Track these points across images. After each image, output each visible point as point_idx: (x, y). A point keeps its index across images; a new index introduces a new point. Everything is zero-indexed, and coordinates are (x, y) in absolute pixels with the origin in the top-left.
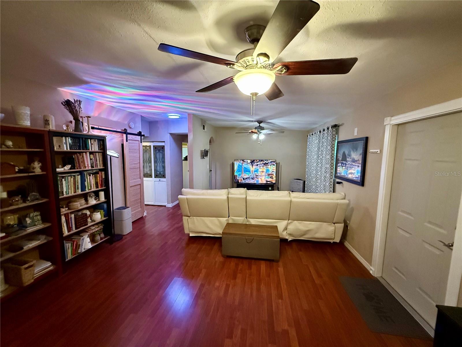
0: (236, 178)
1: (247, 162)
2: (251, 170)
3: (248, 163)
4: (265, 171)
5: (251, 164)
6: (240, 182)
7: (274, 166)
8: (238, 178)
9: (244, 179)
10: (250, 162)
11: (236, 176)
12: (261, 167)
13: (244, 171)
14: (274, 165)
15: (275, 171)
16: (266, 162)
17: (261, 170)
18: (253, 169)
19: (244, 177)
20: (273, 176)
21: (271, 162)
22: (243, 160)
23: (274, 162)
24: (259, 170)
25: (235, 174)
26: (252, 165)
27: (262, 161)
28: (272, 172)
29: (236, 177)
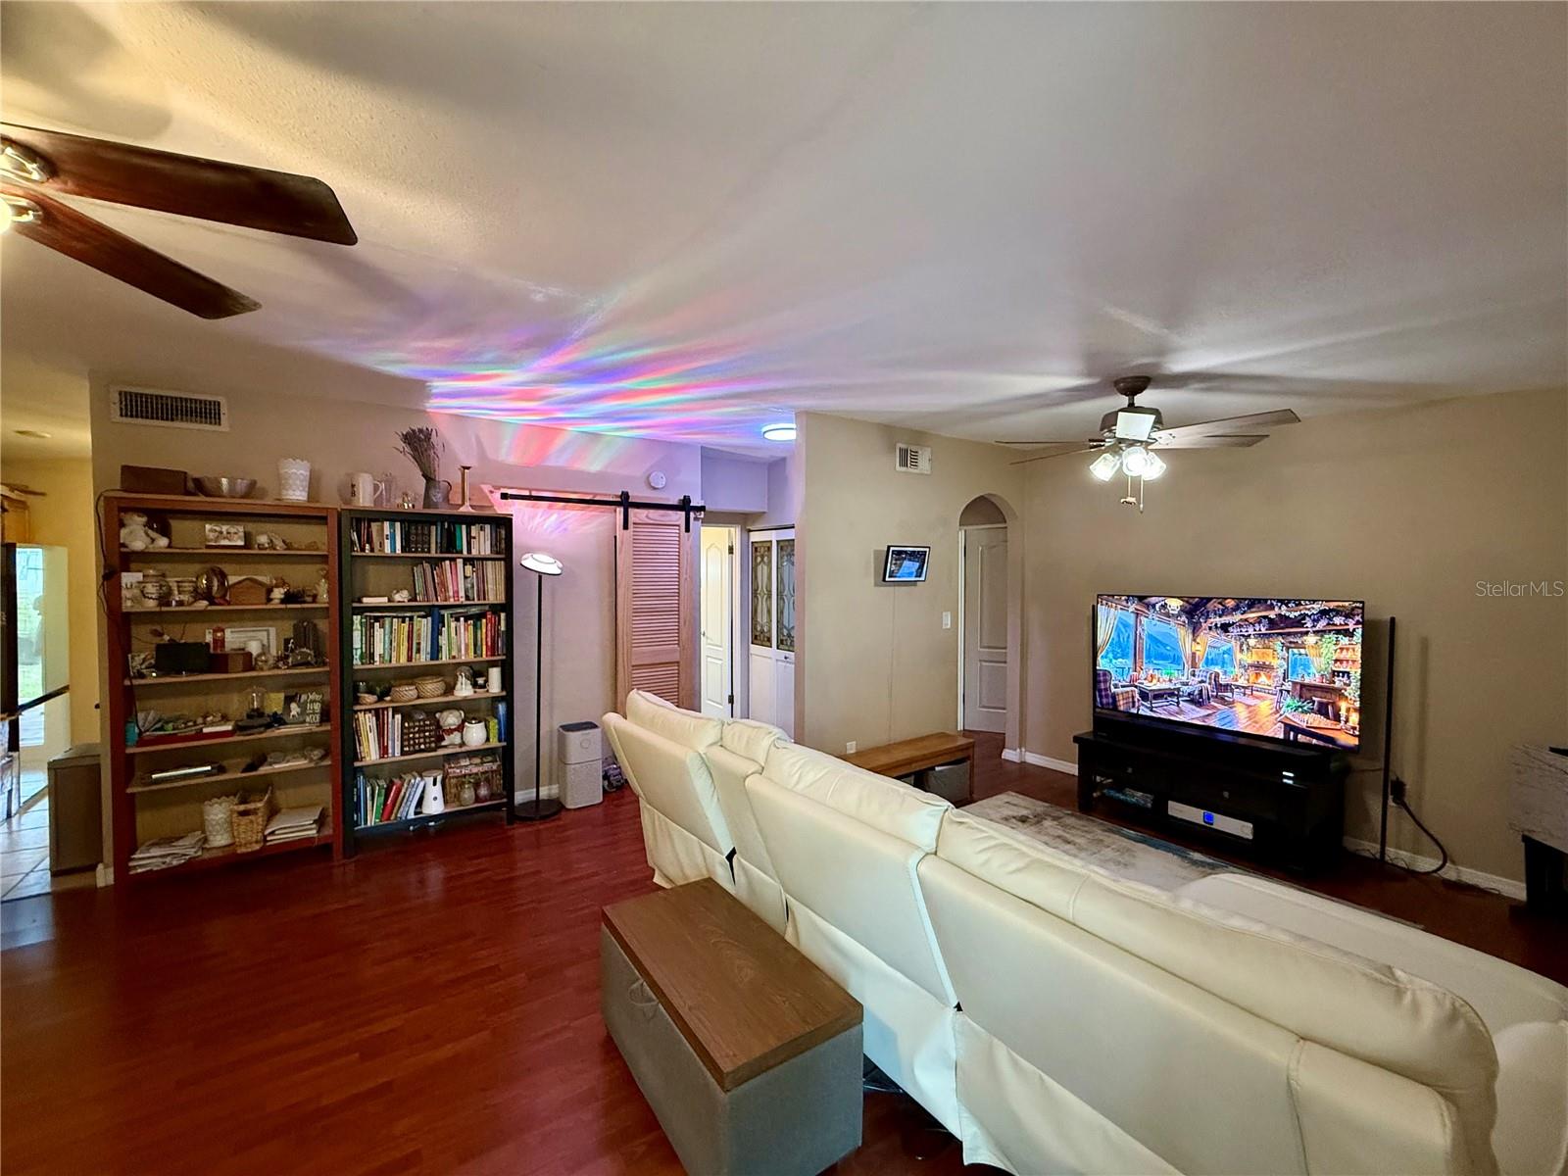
0: (1102, 686)
1: (1164, 606)
2: (1188, 652)
3: (1168, 615)
4: (1278, 665)
5: (1184, 618)
6: (1122, 708)
7: (1344, 641)
8: (1116, 686)
9: (1144, 695)
10: (1183, 610)
11: (1105, 675)
12: (1252, 642)
13: (1148, 657)
14: (1349, 634)
15: (1356, 672)
16: (1284, 610)
17: (1248, 658)
18: (1198, 647)
19: (1146, 683)
20: (1343, 705)
21: (1323, 613)
22: (1141, 599)
23: (1349, 615)
24: (1239, 656)
25: (1102, 664)
26: (1190, 622)
27: (1253, 603)
28: (1335, 673)
29: (1105, 681)
